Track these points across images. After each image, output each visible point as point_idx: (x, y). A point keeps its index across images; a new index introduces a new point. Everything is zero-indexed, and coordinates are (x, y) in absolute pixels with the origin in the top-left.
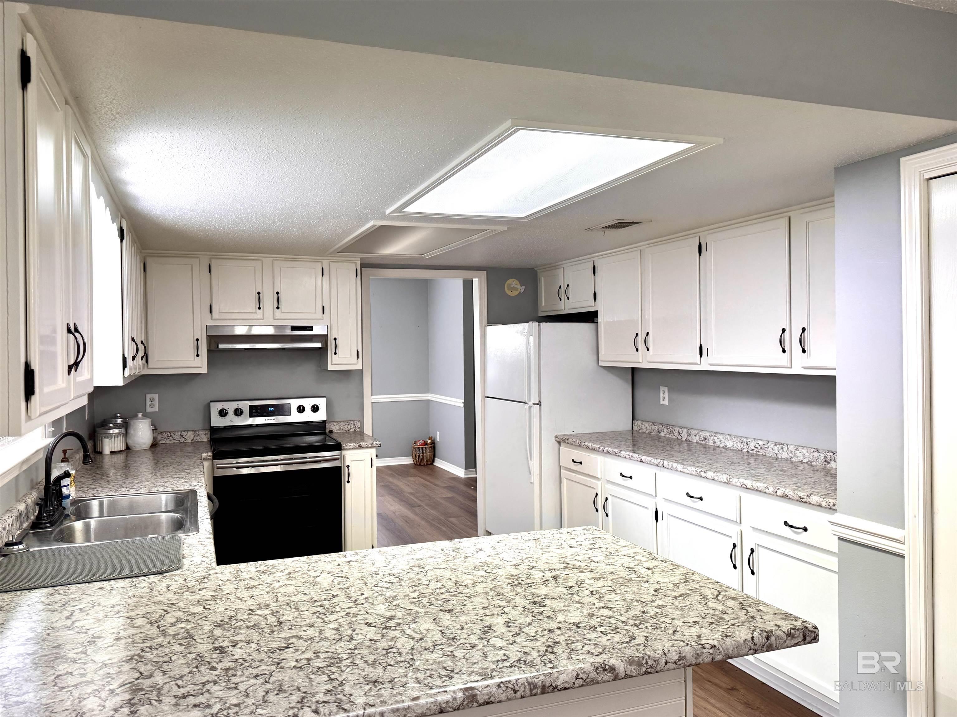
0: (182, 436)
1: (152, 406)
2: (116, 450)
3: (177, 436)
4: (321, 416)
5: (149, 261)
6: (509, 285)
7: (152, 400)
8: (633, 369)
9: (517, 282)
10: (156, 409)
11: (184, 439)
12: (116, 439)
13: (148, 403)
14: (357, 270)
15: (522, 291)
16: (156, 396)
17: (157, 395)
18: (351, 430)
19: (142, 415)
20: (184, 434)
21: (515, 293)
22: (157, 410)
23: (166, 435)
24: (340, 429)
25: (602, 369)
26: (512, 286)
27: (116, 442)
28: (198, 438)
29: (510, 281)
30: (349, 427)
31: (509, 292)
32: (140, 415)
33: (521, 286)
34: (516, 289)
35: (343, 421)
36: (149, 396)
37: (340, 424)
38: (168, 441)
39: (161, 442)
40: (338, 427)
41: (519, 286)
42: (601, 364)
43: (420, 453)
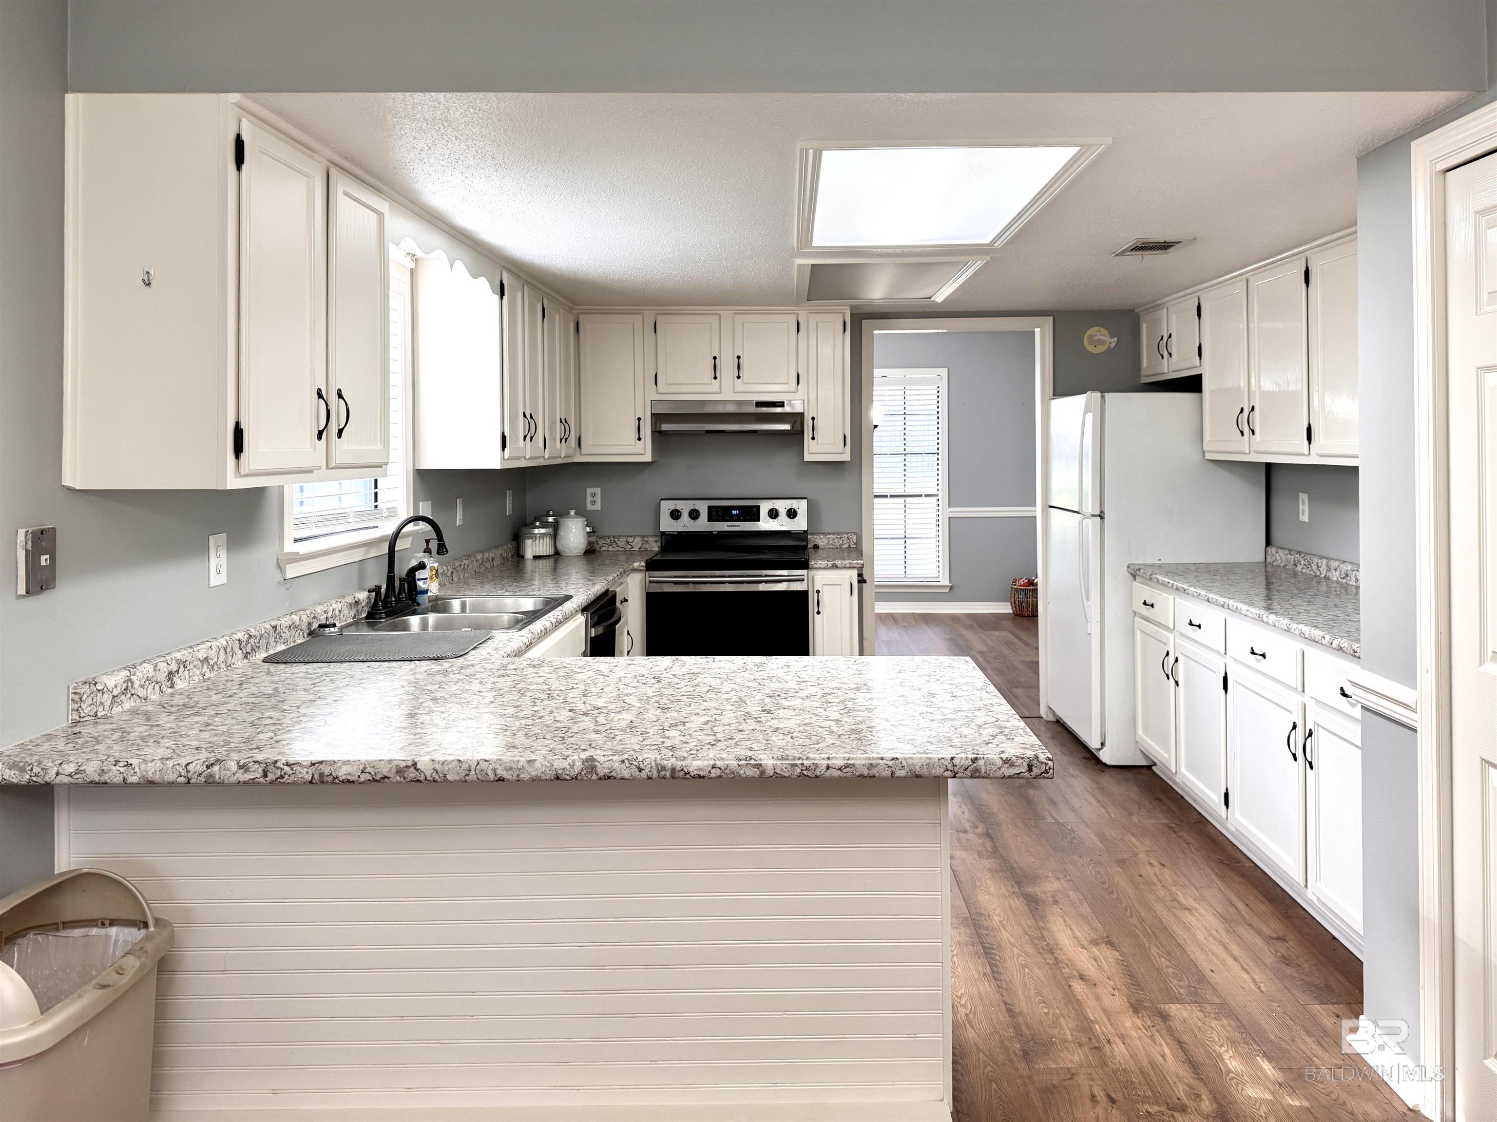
0: (628, 542)
1: (593, 503)
2: (541, 554)
3: (622, 542)
4: (800, 524)
5: (583, 319)
6: (1091, 337)
7: (594, 495)
10: (598, 507)
11: (630, 547)
12: (541, 540)
13: (589, 499)
14: (845, 323)
15: (1113, 345)
16: (598, 491)
17: (599, 489)
18: (844, 546)
19: (575, 513)
20: (630, 540)
22: (600, 509)
23: (608, 540)
24: (828, 544)
25: (1211, 464)
26: (1096, 338)
27: (541, 544)
28: (647, 546)
29: (1092, 331)
30: (841, 542)
31: (1091, 348)
32: (572, 513)
33: (1112, 337)
34: (1103, 343)
35: (834, 534)
36: (589, 491)
37: (829, 536)
38: (611, 549)
39: (603, 549)
40: (825, 541)
42: (1209, 456)
43: (1022, 596)
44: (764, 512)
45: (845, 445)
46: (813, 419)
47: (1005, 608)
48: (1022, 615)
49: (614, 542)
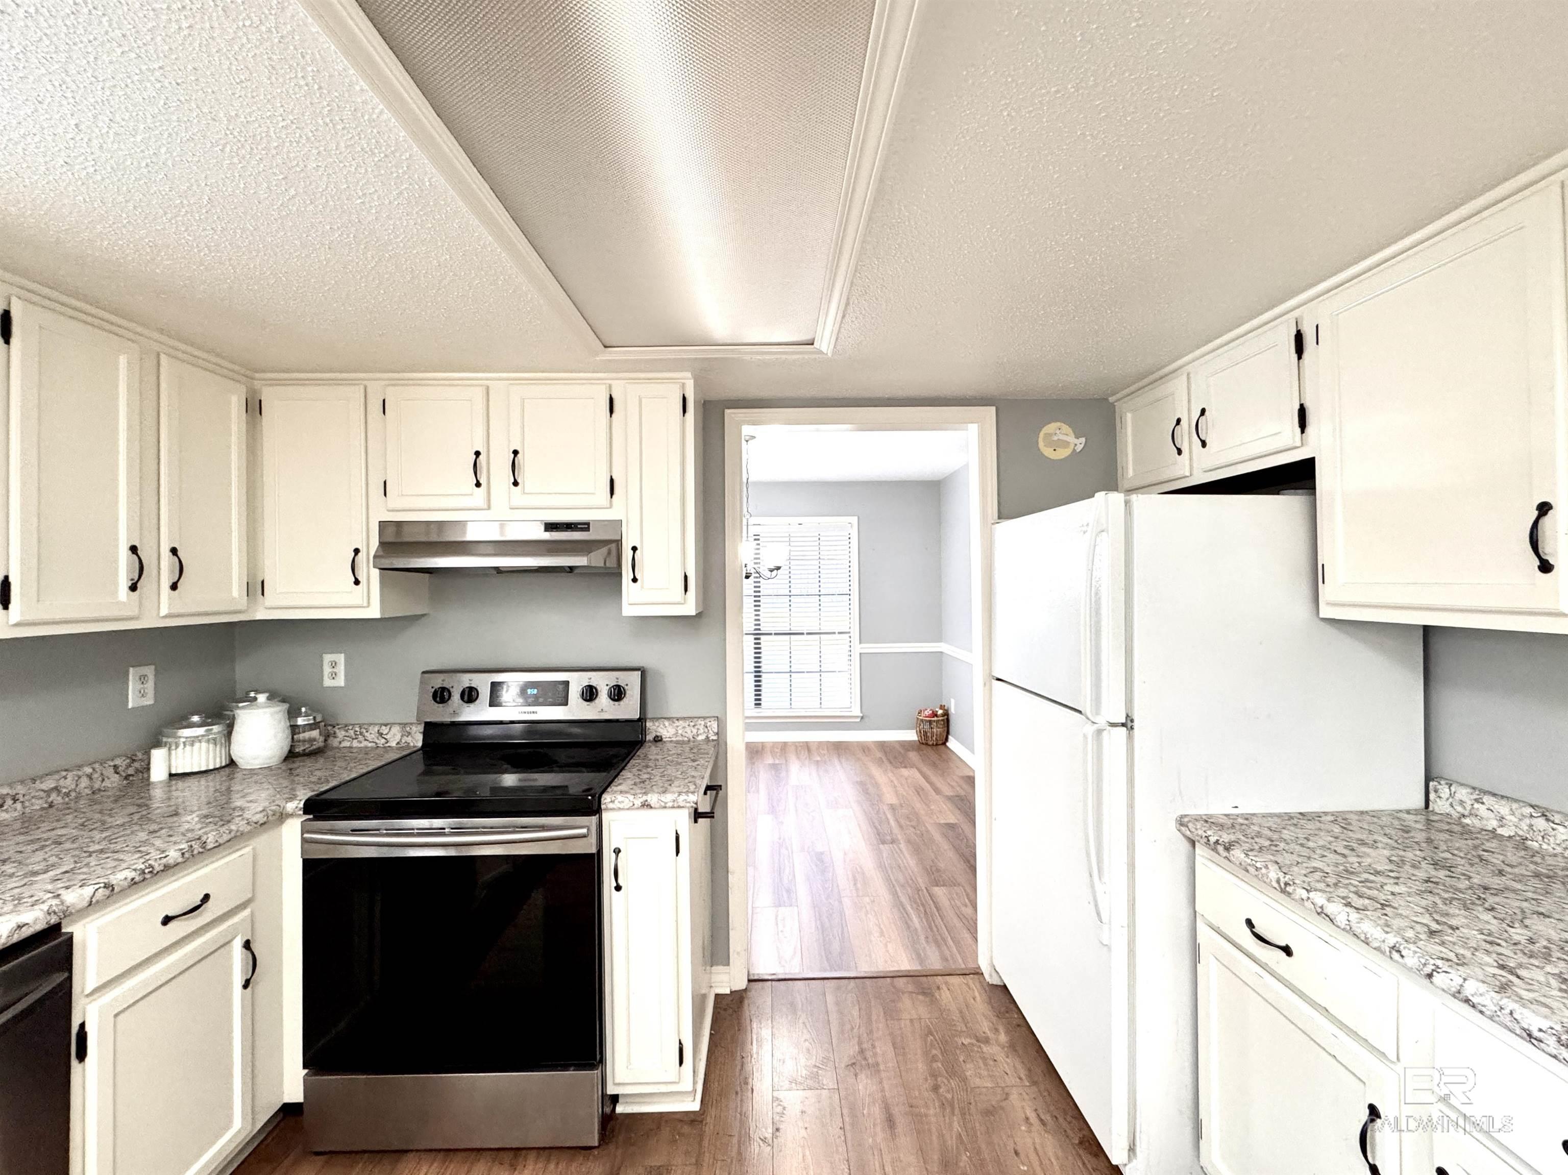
0: (381, 734)
1: (334, 676)
3: (372, 735)
4: (628, 709)
6: (1048, 435)
7: (334, 664)
8: (1428, 631)
9: (1066, 428)
10: (340, 681)
11: (383, 741)
13: (327, 670)
14: (684, 399)
15: (1079, 448)
16: (341, 658)
17: (342, 656)
18: (700, 738)
20: (384, 730)
21: (1063, 453)
22: (342, 684)
23: (352, 732)
24: (676, 734)
26: (1055, 438)
27: (193, 754)
28: (409, 739)
29: (1051, 428)
30: (695, 731)
31: (1048, 452)
32: (262, 696)
33: (1077, 437)
34: (1066, 444)
35: (684, 719)
36: (328, 658)
37: (677, 723)
38: (355, 744)
39: (343, 744)
40: (672, 731)
41: (1071, 439)
42: (1326, 612)
43: (927, 727)
44: (574, 692)
45: (686, 590)
46: (634, 549)
47: (911, 736)
48: (927, 744)
49: (361, 733)
